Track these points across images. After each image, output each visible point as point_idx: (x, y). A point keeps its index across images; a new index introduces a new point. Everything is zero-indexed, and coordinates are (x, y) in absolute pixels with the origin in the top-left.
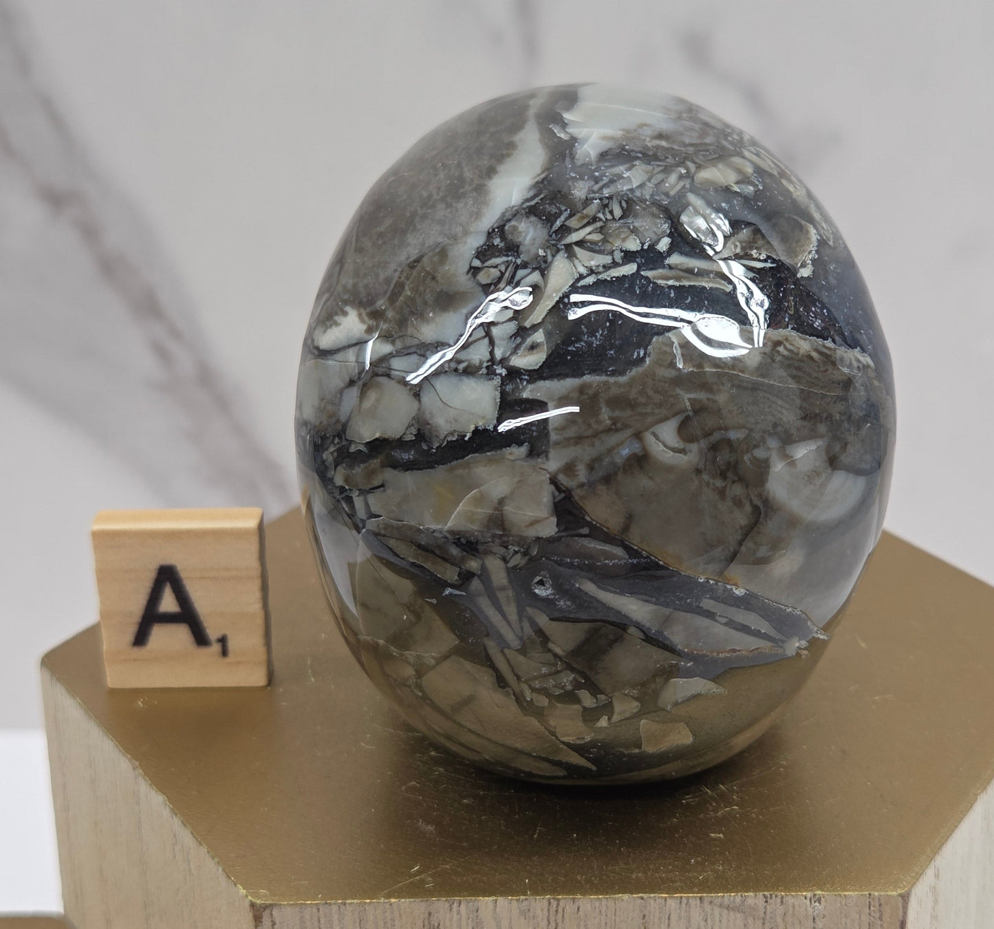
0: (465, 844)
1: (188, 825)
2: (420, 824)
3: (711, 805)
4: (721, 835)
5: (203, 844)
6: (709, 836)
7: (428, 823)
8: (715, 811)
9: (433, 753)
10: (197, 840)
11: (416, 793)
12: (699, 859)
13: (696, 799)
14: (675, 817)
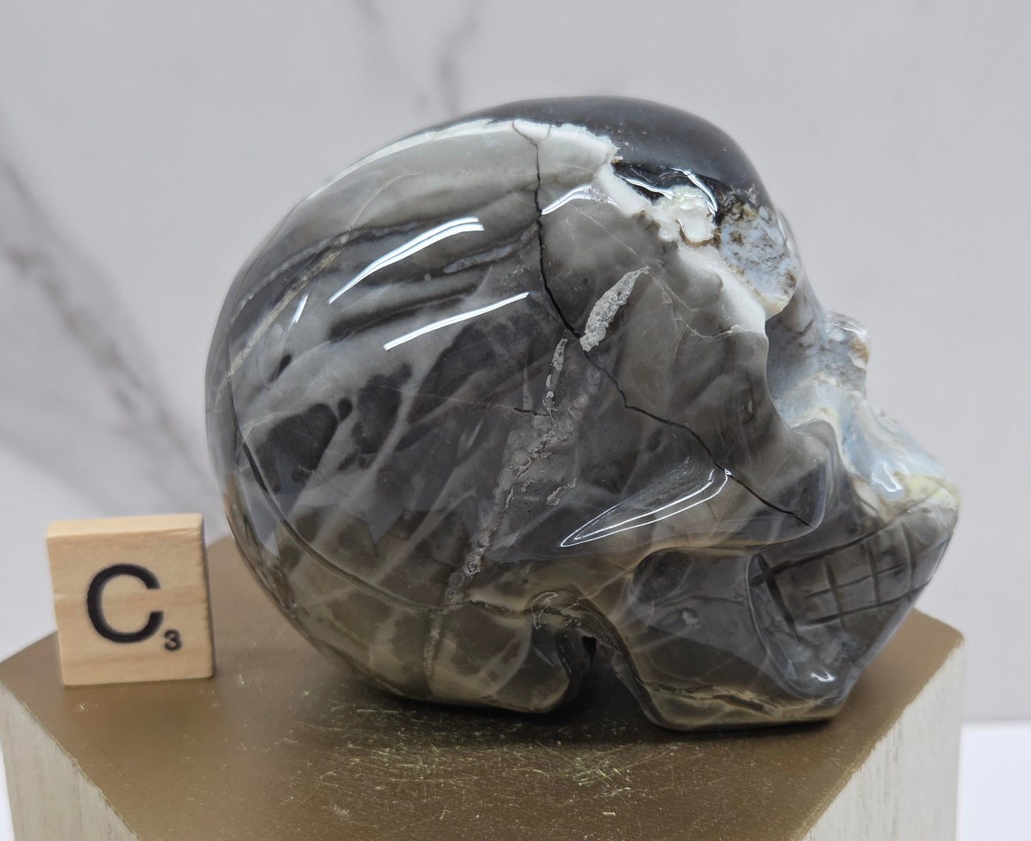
0: (376, 826)
1: (120, 814)
2: (335, 809)
3: (605, 786)
4: (614, 814)
5: (134, 831)
6: (602, 814)
7: (342, 808)
8: (609, 791)
9: (351, 746)
10: (128, 827)
11: (333, 782)
12: (592, 835)
13: (592, 782)
14: (571, 798)
